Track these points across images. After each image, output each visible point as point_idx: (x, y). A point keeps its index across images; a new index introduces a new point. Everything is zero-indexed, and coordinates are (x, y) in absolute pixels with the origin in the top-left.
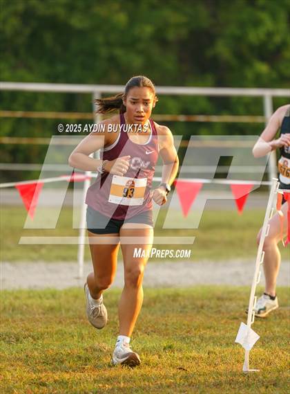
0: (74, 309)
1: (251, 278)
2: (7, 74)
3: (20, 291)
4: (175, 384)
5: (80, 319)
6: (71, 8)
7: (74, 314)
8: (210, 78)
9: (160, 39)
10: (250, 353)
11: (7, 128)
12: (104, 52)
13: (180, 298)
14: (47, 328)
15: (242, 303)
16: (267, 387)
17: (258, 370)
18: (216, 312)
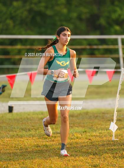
1: (115, 105)
2: (23, 32)
3: (30, 112)
4: (87, 145)
6: (46, 7)
8: (98, 32)
12: (59, 23)
13: (89, 114)
15: (111, 115)
16: (121, 146)
17: (118, 139)
18: (102, 118)
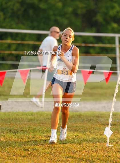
0: (40, 120)
1: (111, 109)
2: (14, 26)
3: (19, 113)
5: (42, 124)
7: (40, 122)
8: (94, 29)
9: (75, 13)
10: (109, 139)
11: (14, 47)
12: (53, 18)
14: (29, 127)
15: (106, 119)
16: (116, 153)
17: (112, 146)
18: (96, 122)
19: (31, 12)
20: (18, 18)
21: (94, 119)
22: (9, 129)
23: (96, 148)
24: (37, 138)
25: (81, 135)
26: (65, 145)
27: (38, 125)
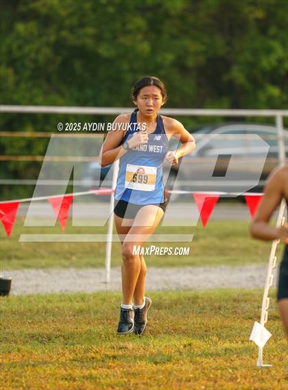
0: (102, 311)
2: (40, 99)
3: (52, 296)
5: (107, 320)
6: (99, 38)
7: (102, 315)
8: (226, 100)
9: (181, 66)
10: (264, 350)
13: (199, 300)
14: (77, 329)
15: (256, 304)
16: (279, 381)
17: (271, 365)
18: (232, 313)
19: (78, 65)
20: (48, 80)
21: (229, 306)
22: (29, 334)
23: (233, 371)
24: (94, 352)
25: (197, 343)
26: (159, 366)
27: (96, 322)
